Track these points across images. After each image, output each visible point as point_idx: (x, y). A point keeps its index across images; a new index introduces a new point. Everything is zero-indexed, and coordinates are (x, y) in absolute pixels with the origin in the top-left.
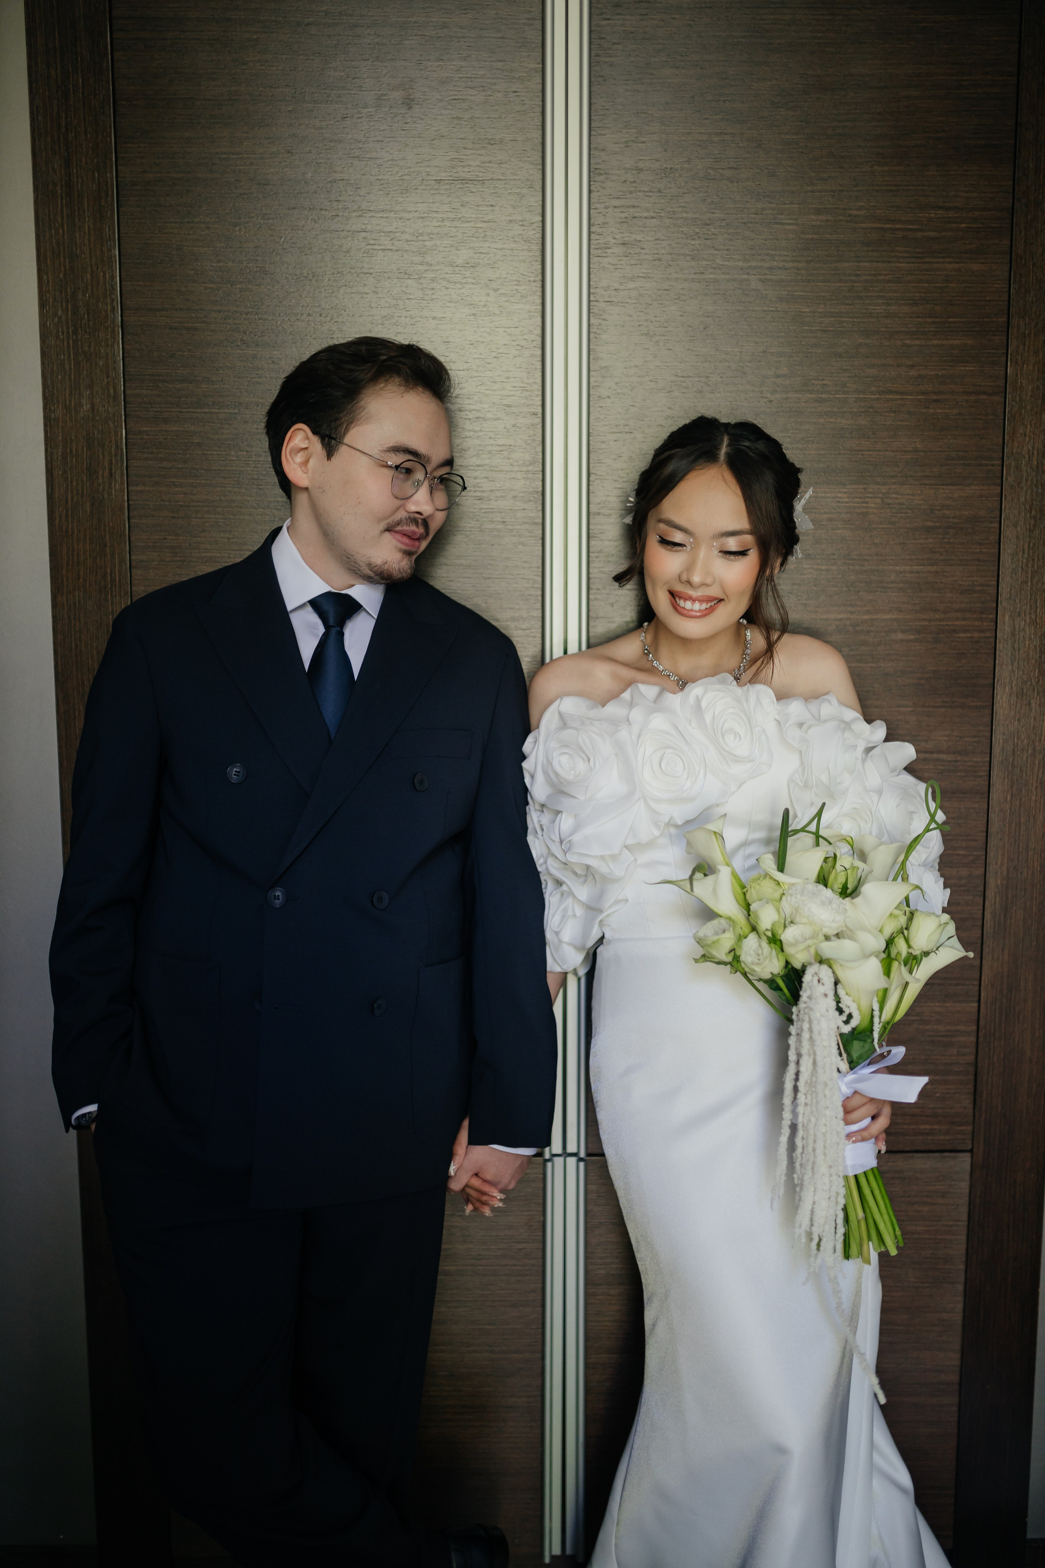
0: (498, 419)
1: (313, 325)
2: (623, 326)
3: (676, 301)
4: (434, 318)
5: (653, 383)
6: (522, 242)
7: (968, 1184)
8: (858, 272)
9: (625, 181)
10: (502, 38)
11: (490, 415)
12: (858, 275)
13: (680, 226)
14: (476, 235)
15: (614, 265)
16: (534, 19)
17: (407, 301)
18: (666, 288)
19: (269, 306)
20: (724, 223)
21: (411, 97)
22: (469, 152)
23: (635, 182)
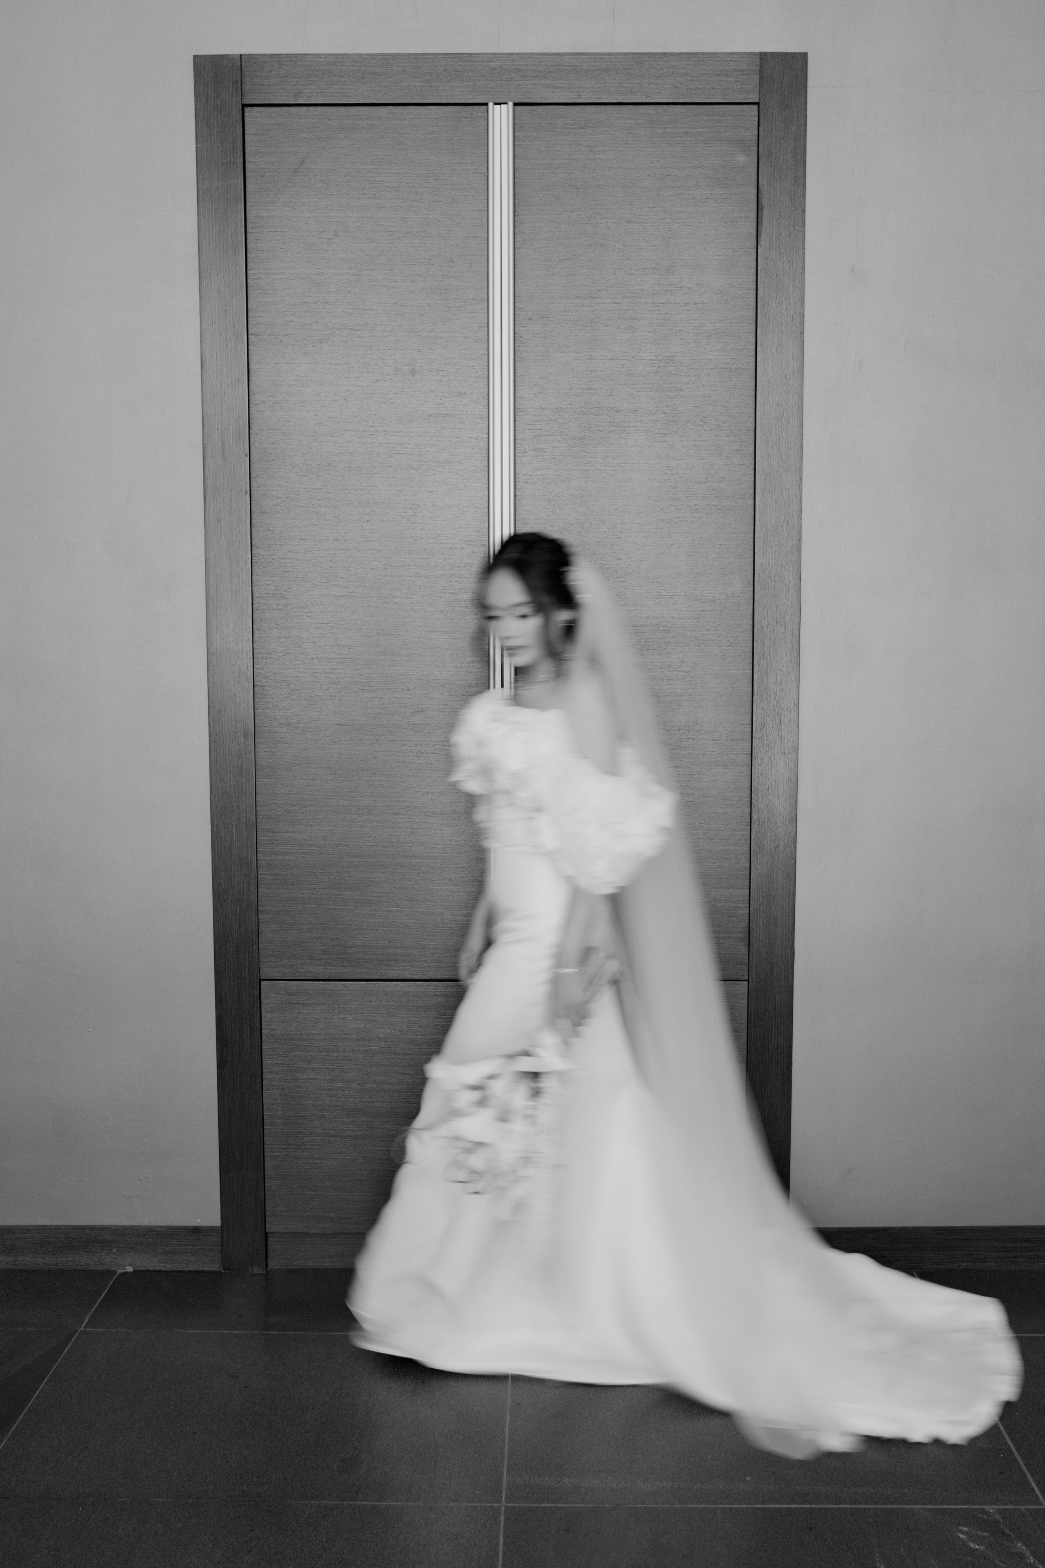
0: (463, 548)
1: (358, 495)
2: (534, 496)
3: (565, 482)
4: (427, 492)
5: (552, 528)
6: (477, 449)
7: (747, 1000)
8: (668, 465)
9: (535, 415)
10: (466, 337)
11: (458, 546)
12: (669, 467)
13: (566, 440)
14: (451, 445)
15: (529, 461)
16: (483, 327)
17: (411, 482)
18: (558, 474)
19: (333, 485)
20: (591, 438)
21: (415, 369)
22: (447, 399)
23: (540, 415)
